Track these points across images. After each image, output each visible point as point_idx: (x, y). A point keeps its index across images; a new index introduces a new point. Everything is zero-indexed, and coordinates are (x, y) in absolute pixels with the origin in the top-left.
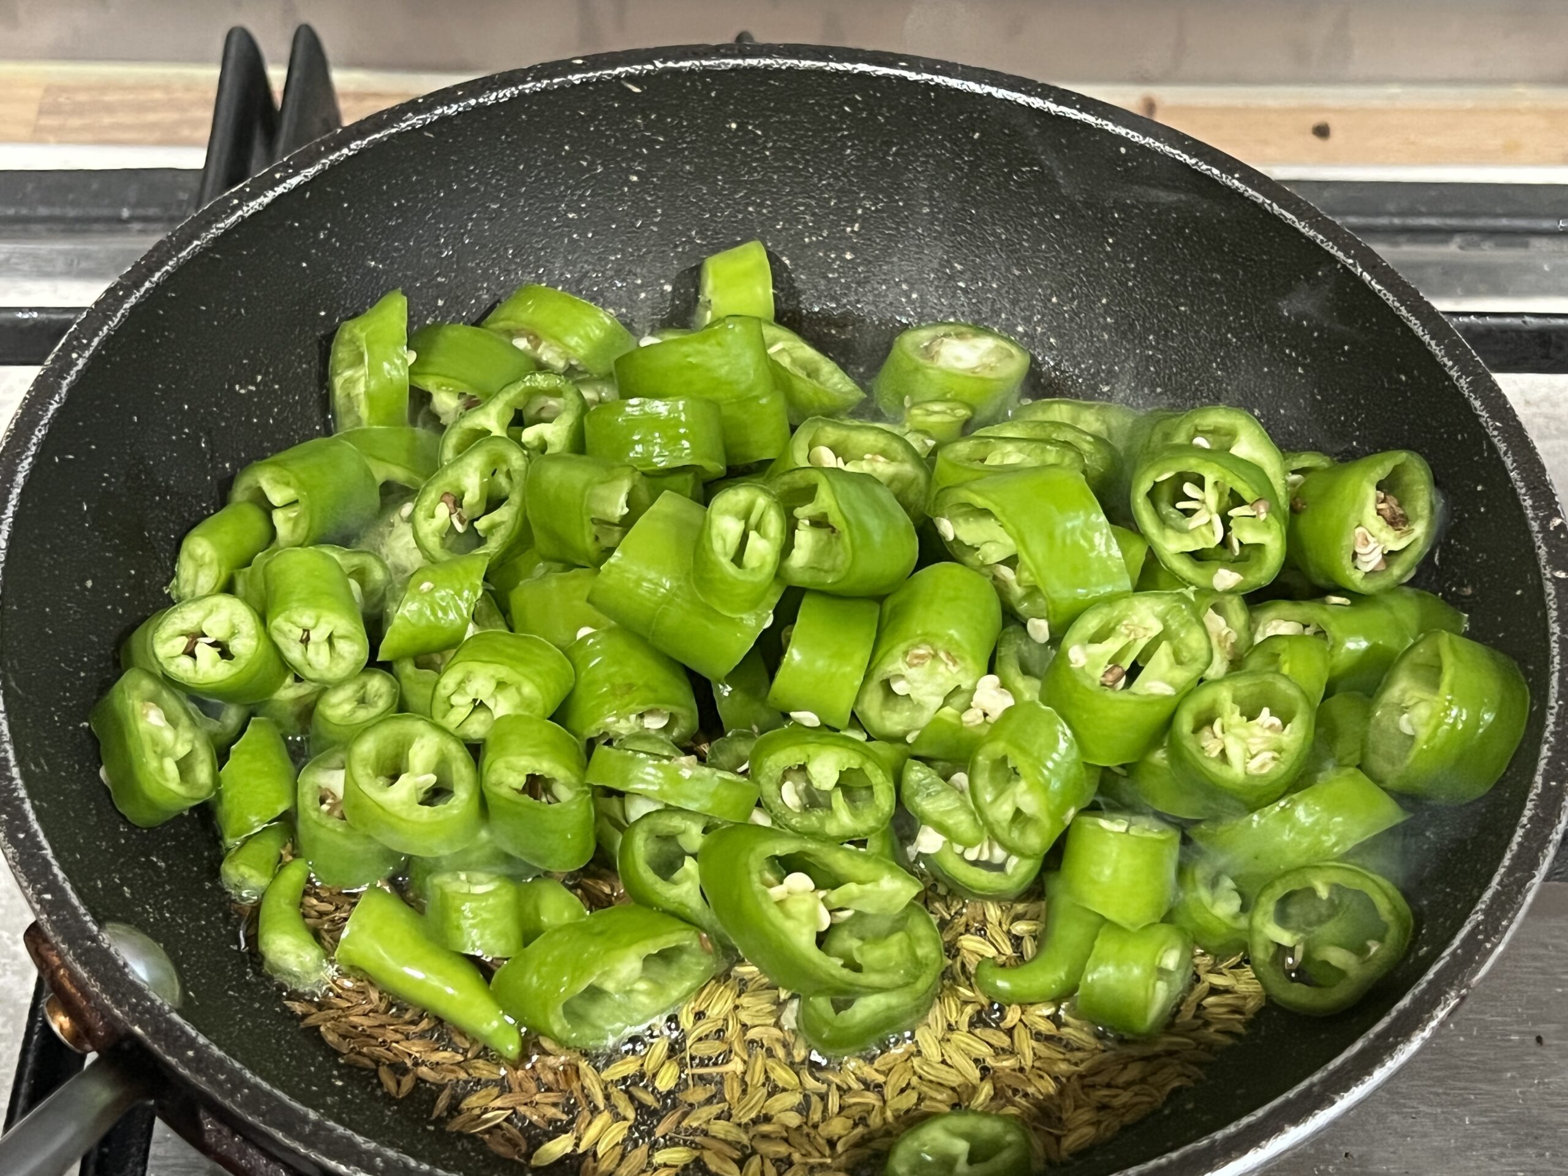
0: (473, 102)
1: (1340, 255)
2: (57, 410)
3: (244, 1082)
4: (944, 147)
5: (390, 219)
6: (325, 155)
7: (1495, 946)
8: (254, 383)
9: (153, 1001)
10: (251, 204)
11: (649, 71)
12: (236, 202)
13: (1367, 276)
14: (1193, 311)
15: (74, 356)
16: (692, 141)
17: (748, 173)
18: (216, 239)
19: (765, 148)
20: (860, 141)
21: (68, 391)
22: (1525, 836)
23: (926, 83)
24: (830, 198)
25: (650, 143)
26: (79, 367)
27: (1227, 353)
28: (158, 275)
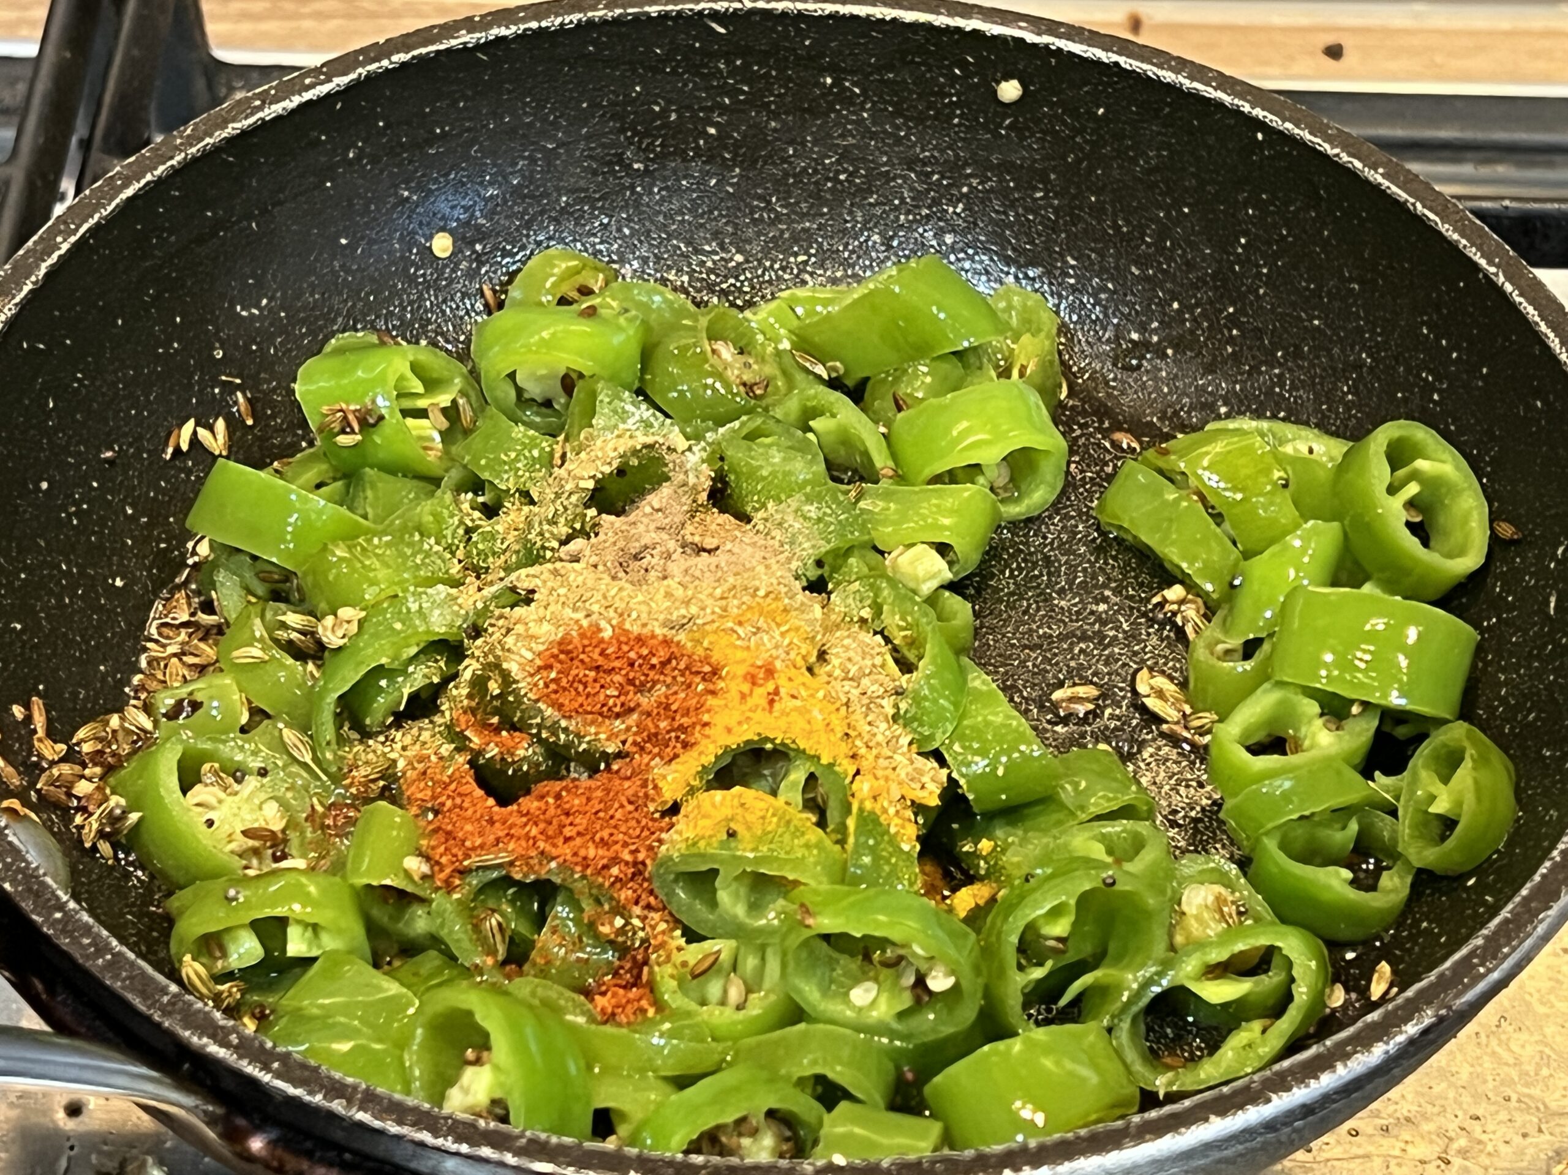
0: (534, 25)
1: (1483, 262)
2: (31, 291)
3: (108, 949)
4: (1064, 123)
5: (431, 147)
6: (363, 64)
7: (1489, 971)
8: (257, 306)
9: (28, 863)
10: (274, 107)
11: (735, 10)
12: (258, 103)
13: (1508, 287)
14: (1326, 324)
15: (59, 239)
16: (779, 95)
17: (840, 136)
18: (230, 141)
19: (864, 109)
20: (970, 109)
21: (46, 275)
22: (1551, 870)
23: (1047, 46)
24: (933, 173)
25: (733, 92)
26: (62, 252)
27: (1360, 376)
28: (161, 168)
